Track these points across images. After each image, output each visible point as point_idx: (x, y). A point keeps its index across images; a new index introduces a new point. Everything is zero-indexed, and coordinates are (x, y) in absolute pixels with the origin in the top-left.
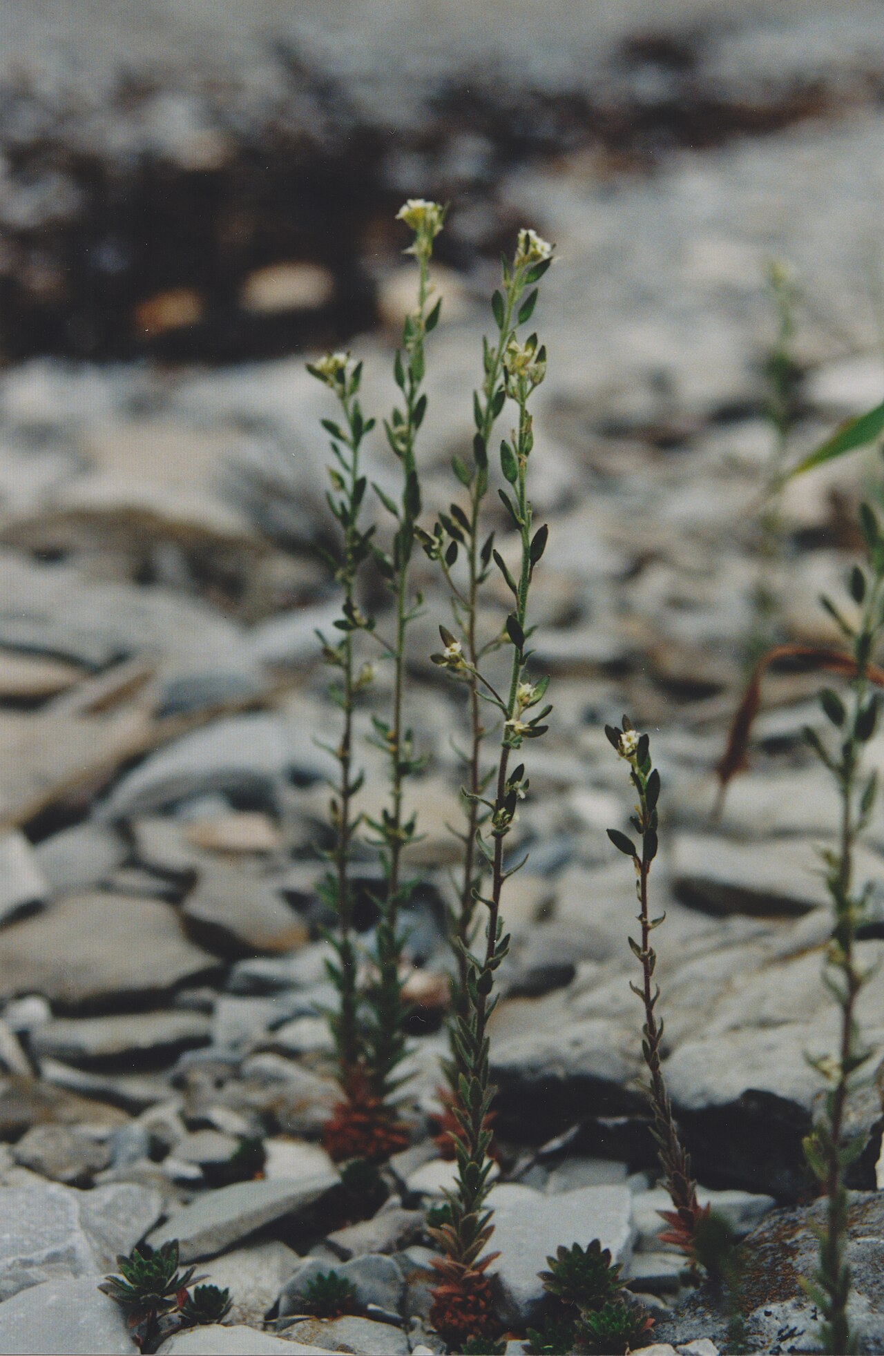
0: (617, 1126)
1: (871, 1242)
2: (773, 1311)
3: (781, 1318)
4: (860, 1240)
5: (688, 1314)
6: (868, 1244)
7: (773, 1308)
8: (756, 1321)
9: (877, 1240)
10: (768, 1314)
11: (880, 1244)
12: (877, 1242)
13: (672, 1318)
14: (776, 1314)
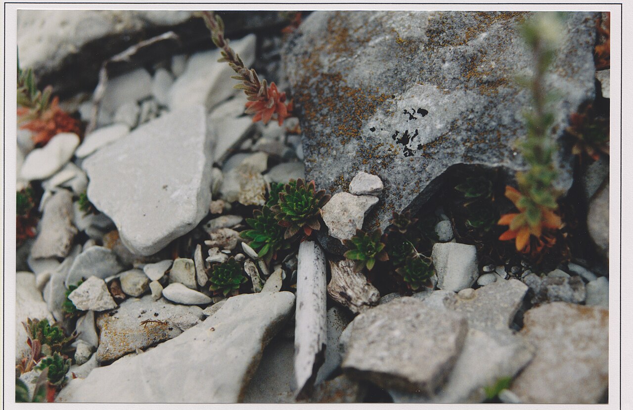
0: (132, 57)
1: (381, 41)
2: (374, 126)
3: (386, 128)
4: (371, 43)
5: (319, 158)
6: (380, 44)
7: (372, 124)
8: (370, 138)
9: (383, 38)
10: (373, 130)
11: (388, 40)
12: (385, 39)
13: (310, 166)
14: (378, 127)
